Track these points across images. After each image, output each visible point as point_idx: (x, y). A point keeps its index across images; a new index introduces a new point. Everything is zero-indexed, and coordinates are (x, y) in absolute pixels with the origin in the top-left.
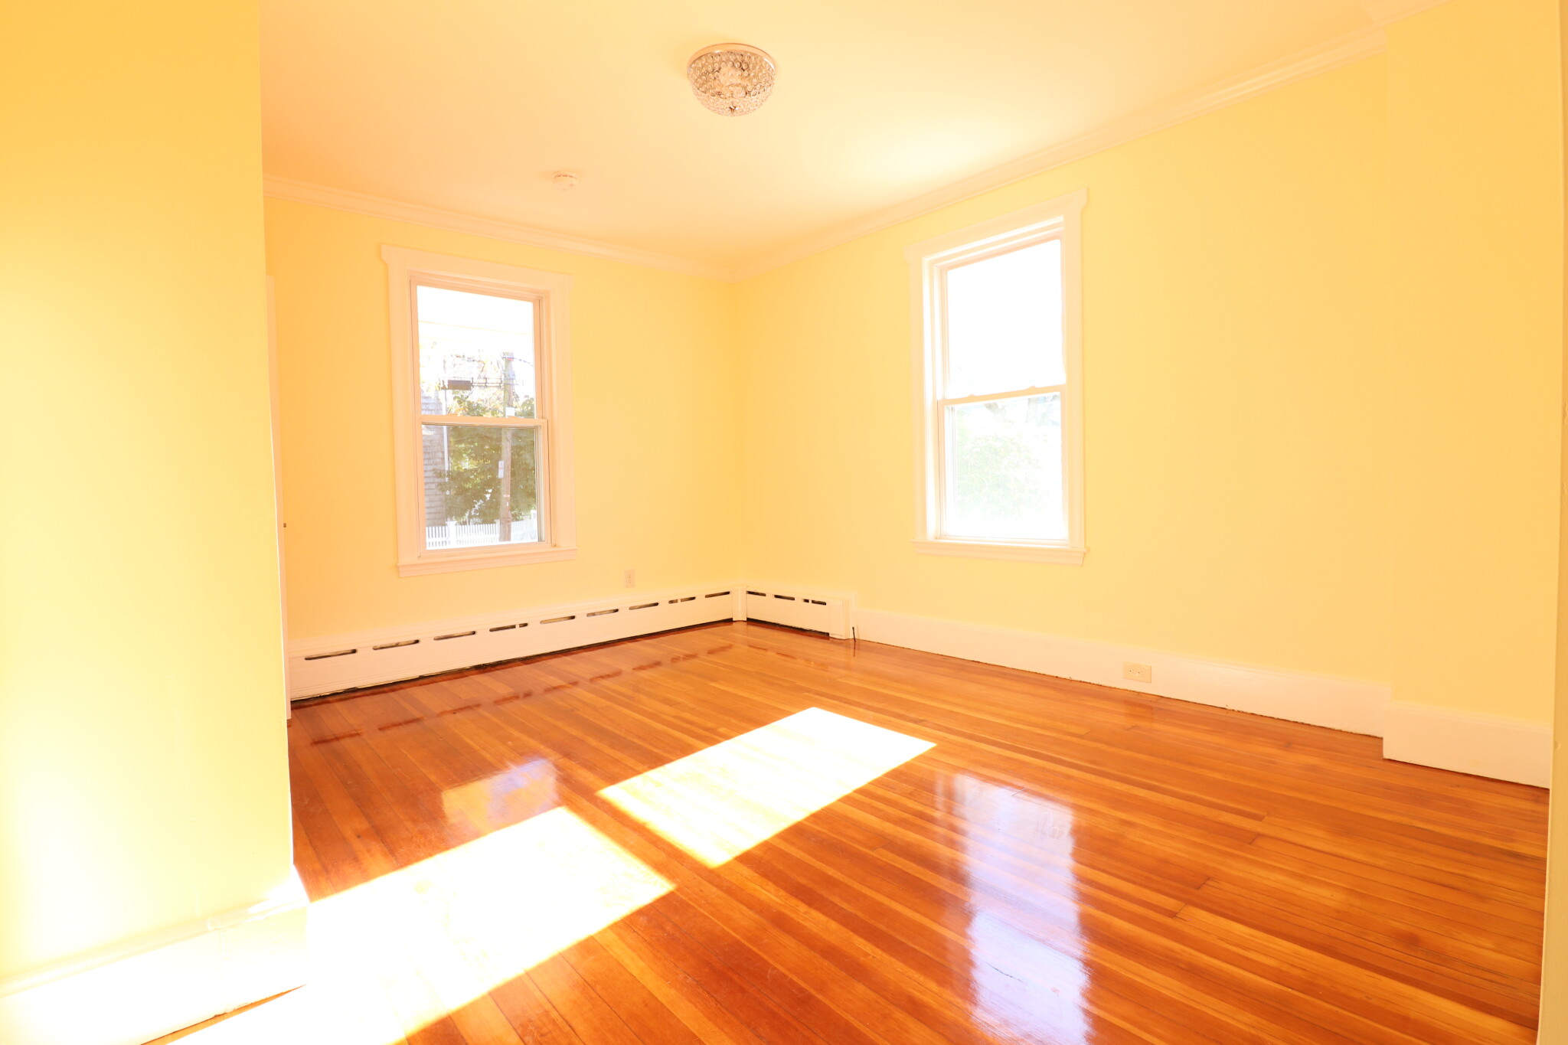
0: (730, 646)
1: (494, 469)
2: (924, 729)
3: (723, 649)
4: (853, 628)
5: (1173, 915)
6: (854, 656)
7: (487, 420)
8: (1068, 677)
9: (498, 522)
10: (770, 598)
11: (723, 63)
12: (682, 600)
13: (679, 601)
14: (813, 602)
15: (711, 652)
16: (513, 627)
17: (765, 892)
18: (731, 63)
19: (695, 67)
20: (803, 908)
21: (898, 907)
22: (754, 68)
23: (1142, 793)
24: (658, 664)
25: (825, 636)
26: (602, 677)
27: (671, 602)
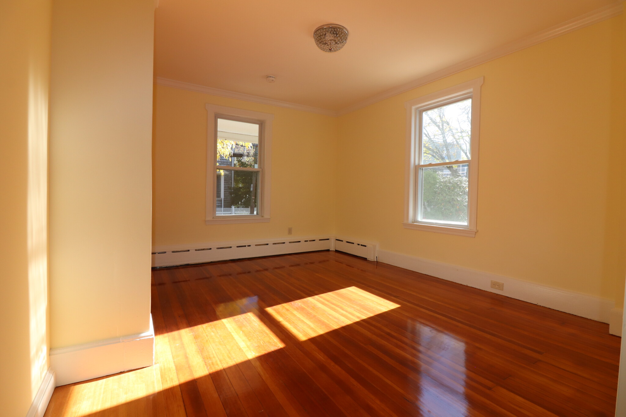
0: (328, 261)
1: (249, 188)
2: (398, 300)
3: (324, 261)
4: (377, 257)
5: (490, 389)
6: (376, 268)
7: (248, 169)
8: (466, 285)
9: (250, 207)
10: (344, 242)
11: (326, 32)
12: (310, 241)
13: (309, 241)
14: (361, 245)
15: (320, 262)
16: (245, 246)
17: (319, 356)
18: (329, 32)
19: (316, 34)
20: (333, 364)
21: (371, 369)
22: (339, 33)
23: (488, 336)
24: (299, 265)
25: (365, 259)
26: (276, 268)
27: (306, 241)
